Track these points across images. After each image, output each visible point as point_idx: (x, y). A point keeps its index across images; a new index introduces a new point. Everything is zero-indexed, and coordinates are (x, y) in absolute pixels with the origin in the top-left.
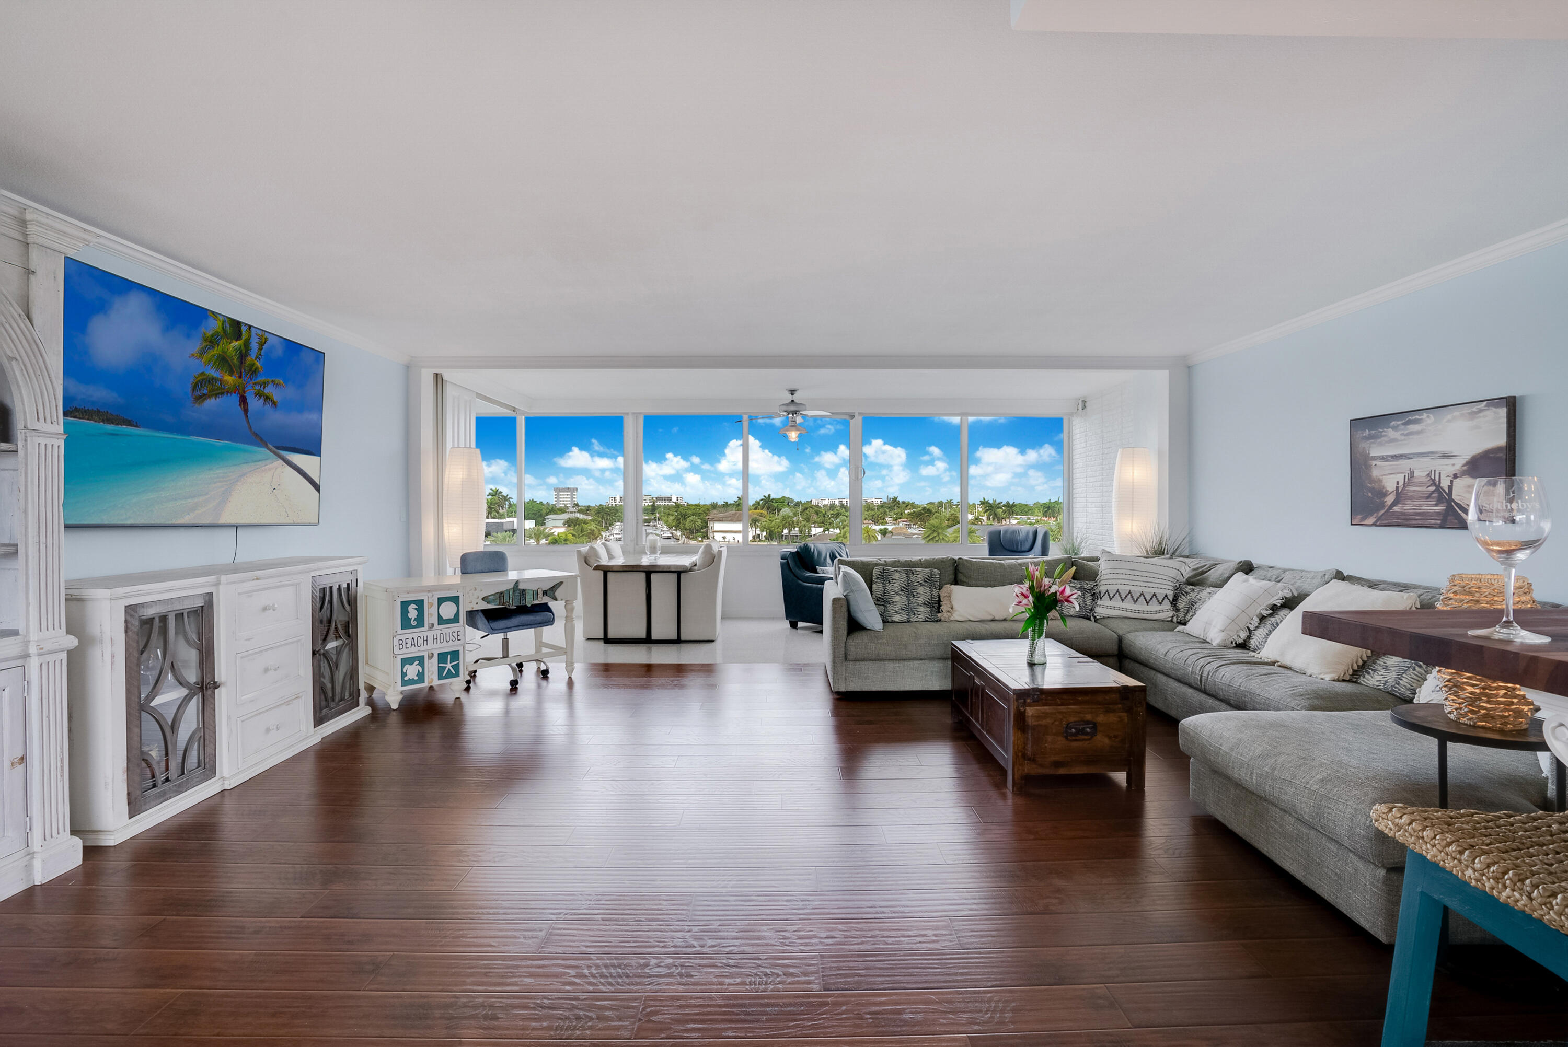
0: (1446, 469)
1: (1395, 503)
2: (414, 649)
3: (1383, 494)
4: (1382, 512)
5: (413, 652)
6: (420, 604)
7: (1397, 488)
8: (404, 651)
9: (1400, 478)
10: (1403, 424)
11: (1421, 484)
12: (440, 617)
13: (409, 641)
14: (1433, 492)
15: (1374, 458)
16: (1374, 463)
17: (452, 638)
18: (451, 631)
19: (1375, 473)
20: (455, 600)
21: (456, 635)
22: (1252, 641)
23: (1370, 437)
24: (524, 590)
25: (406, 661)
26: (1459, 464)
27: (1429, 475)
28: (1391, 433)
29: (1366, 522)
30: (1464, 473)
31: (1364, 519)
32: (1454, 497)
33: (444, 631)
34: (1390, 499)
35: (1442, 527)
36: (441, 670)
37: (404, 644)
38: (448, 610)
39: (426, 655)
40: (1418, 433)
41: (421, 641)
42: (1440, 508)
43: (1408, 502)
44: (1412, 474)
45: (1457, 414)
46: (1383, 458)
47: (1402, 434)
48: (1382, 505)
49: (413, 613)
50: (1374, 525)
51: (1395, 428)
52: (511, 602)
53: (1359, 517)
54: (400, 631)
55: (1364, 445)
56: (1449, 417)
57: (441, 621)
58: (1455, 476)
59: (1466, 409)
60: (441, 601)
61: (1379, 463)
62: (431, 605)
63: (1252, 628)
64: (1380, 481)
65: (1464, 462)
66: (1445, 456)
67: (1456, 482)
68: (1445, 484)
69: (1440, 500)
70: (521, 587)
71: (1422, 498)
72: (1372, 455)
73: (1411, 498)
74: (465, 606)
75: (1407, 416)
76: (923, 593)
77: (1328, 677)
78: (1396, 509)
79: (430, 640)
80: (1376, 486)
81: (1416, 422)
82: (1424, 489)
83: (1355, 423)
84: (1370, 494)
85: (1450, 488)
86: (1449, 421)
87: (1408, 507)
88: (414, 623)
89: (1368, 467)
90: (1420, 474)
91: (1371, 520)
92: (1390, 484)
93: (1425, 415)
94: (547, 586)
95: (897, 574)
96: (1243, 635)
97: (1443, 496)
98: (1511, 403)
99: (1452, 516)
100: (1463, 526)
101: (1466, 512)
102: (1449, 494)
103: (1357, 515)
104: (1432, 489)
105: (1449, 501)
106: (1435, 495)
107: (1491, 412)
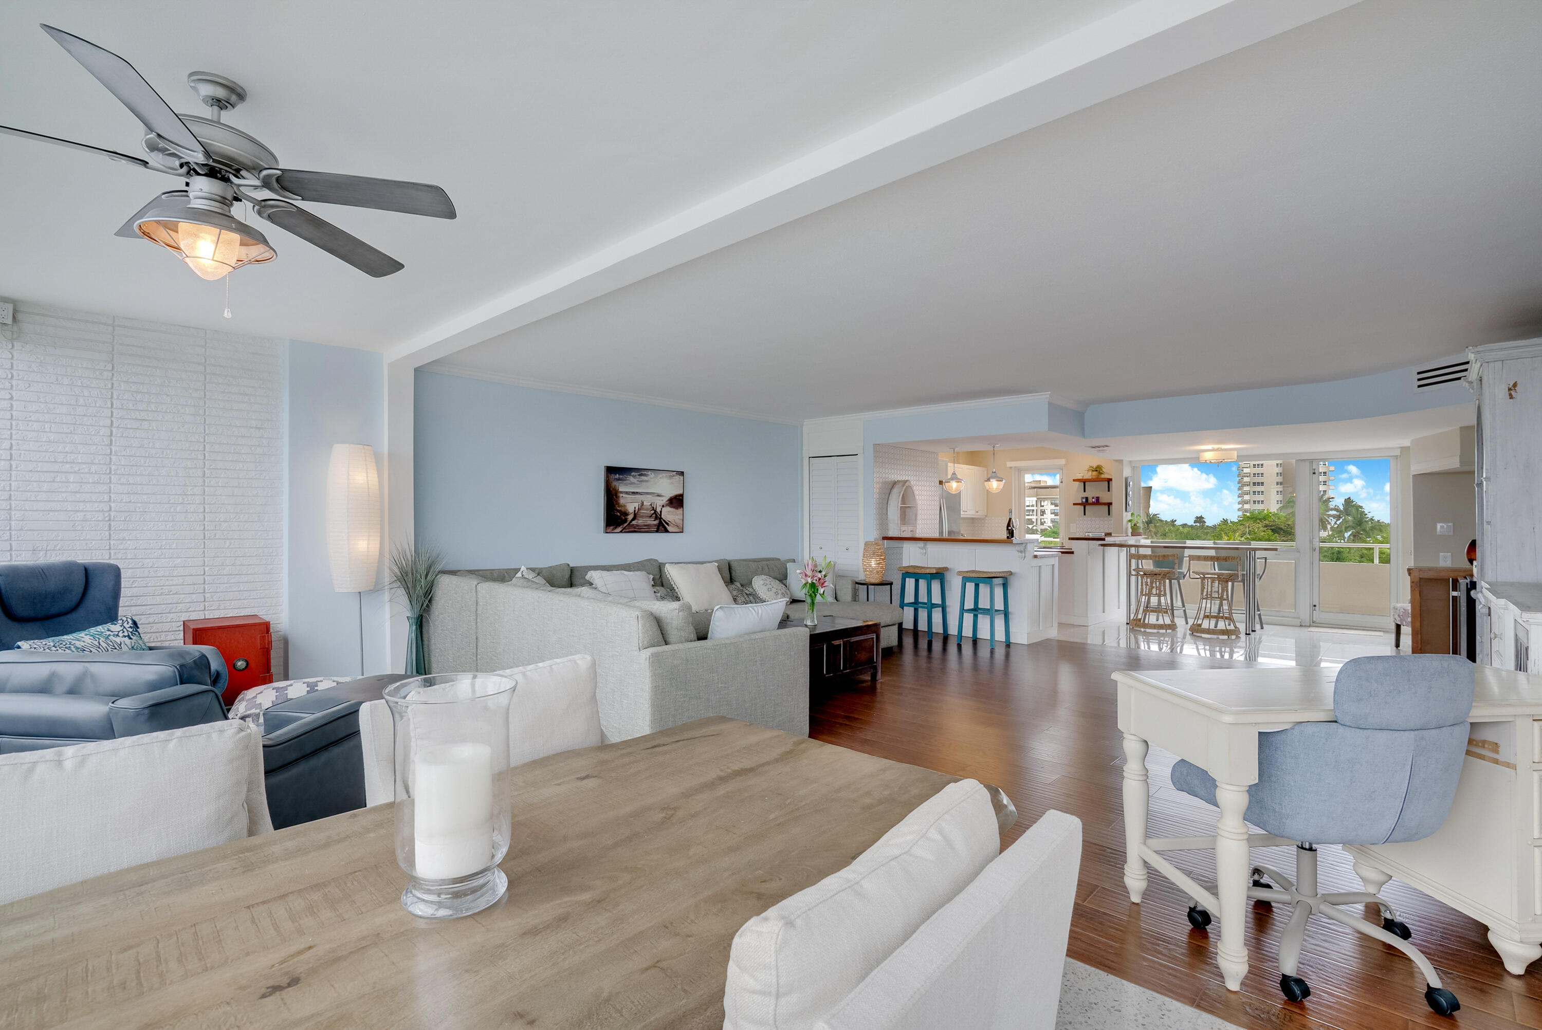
0: (659, 502)
1: (634, 519)
3: (626, 514)
4: (625, 525)
7: (635, 511)
9: (636, 505)
10: (639, 475)
11: (647, 509)
14: (653, 514)
15: (622, 492)
16: (621, 495)
19: (622, 501)
23: (619, 479)
26: (664, 500)
27: (651, 505)
28: (632, 479)
29: (615, 531)
30: (667, 505)
31: (616, 528)
34: (630, 517)
35: (657, 531)
40: (646, 481)
42: (657, 522)
43: (640, 519)
44: (643, 503)
46: (627, 493)
47: (638, 481)
48: (626, 520)
50: (621, 532)
51: (634, 476)
53: (612, 527)
55: (615, 483)
56: (661, 476)
58: (663, 506)
59: (668, 474)
61: (624, 495)
64: (625, 506)
65: (667, 499)
66: (659, 496)
67: (663, 509)
68: (658, 510)
69: (656, 518)
71: (647, 517)
72: (619, 490)
73: (642, 517)
75: (640, 472)
78: (634, 522)
80: (623, 509)
81: (645, 475)
82: (648, 512)
83: (609, 470)
84: (618, 514)
85: (661, 512)
86: (660, 478)
87: (640, 522)
89: (617, 497)
90: (646, 504)
91: (619, 529)
92: (631, 508)
93: (649, 473)
97: (657, 516)
98: (682, 473)
99: (661, 527)
100: (666, 531)
101: (667, 524)
102: (661, 515)
103: (610, 526)
104: (653, 512)
105: (661, 518)
106: (654, 515)
107: (676, 477)
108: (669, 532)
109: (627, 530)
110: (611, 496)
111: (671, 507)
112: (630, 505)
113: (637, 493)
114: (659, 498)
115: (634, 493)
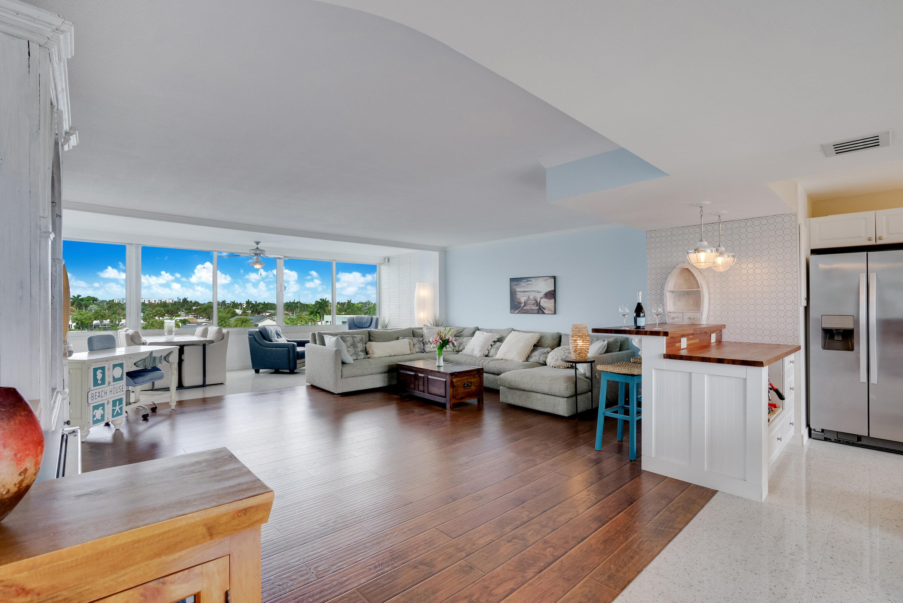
0: (539, 296)
1: (524, 306)
2: (100, 399)
3: (520, 303)
4: (520, 309)
5: (99, 401)
6: (103, 369)
7: (525, 301)
8: (94, 401)
9: (526, 298)
10: (526, 281)
11: (532, 300)
12: (114, 377)
13: (97, 394)
16: (518, 293)
17: (119, 390)
18: (119, 385)
19: (518, 296)
20: (121, 365)
21: (121, 388)
22: (490, 354)
23: (516, 285)
24: (155, 357)
25: (96, 408)
26: (542, 294)
27: (534, 298)
28: (523, 284)
30: (544, 297)
31: (515, 311)
32: (541, 304)
33: (115, 386)
34: (523, 305)
35: (538, 313)
36: (114, 410)
37: (94, 396)
38: (118, 372)
39: (106, 402)
40: (531, 284)
41: (103, 394)
42: (537, 308)
43: (528, 306)
44: (529, 297)
45: (541, 279)
46: (520, 292)
47: (526, 284)
48: (520, 306)
49: (99, 376)
50: (518, 313)
51: (523, 282)
52: (149, 365)
53: (513, 310)
54: (93, 388)
55: (514, 287)
56: (539, 280)
57: (115, 380)
58: (541, 298)
59: (544, 278)
60: (115, 366)
61: (519, 293)
62: (109, 369)
63: (489, 349)
64: (519, 299)
65: (543, 294)
66: (538, 292)
67: (541, 300)
68: (538, 301)
70: (154, 355)
71: (532, 305)
72: (517, 290)
73: (529, 305)
74: (126, 370)
75: (527, 279)
76: (360, 346)
77: (521, 361)
78: (524, 308)
79: (108, 392)
80: (518, 301)
81: (530, 281)
82: (532, 302)
83: (512, 280)
84: (516, 303)
85: (540, 302)
86: (539, 281)
88: (100, 382)
89: (516, 294)
90: (531, 297)
91: (517, 312)
92: (523, 300)
93: (532, 279)
94: (164, 354)
95: (348, 338)
96: (487, 352)
97: (538, 304)
98: (554, 278)
99: (541, 310)
100: (544, 313)
101: (544, 309)
102: (540, 304)
103: (512, 310)
104: (535, 302)
105: (540, 305)
106: (536, 304)
107: (549, 280)
108: (545, 314)
109: (521, 312)
110: (513, 294)
111: (547, 299)
112: (523, 299)
113: (526, 291)
114: (539, 293)
115: (524, 291)
